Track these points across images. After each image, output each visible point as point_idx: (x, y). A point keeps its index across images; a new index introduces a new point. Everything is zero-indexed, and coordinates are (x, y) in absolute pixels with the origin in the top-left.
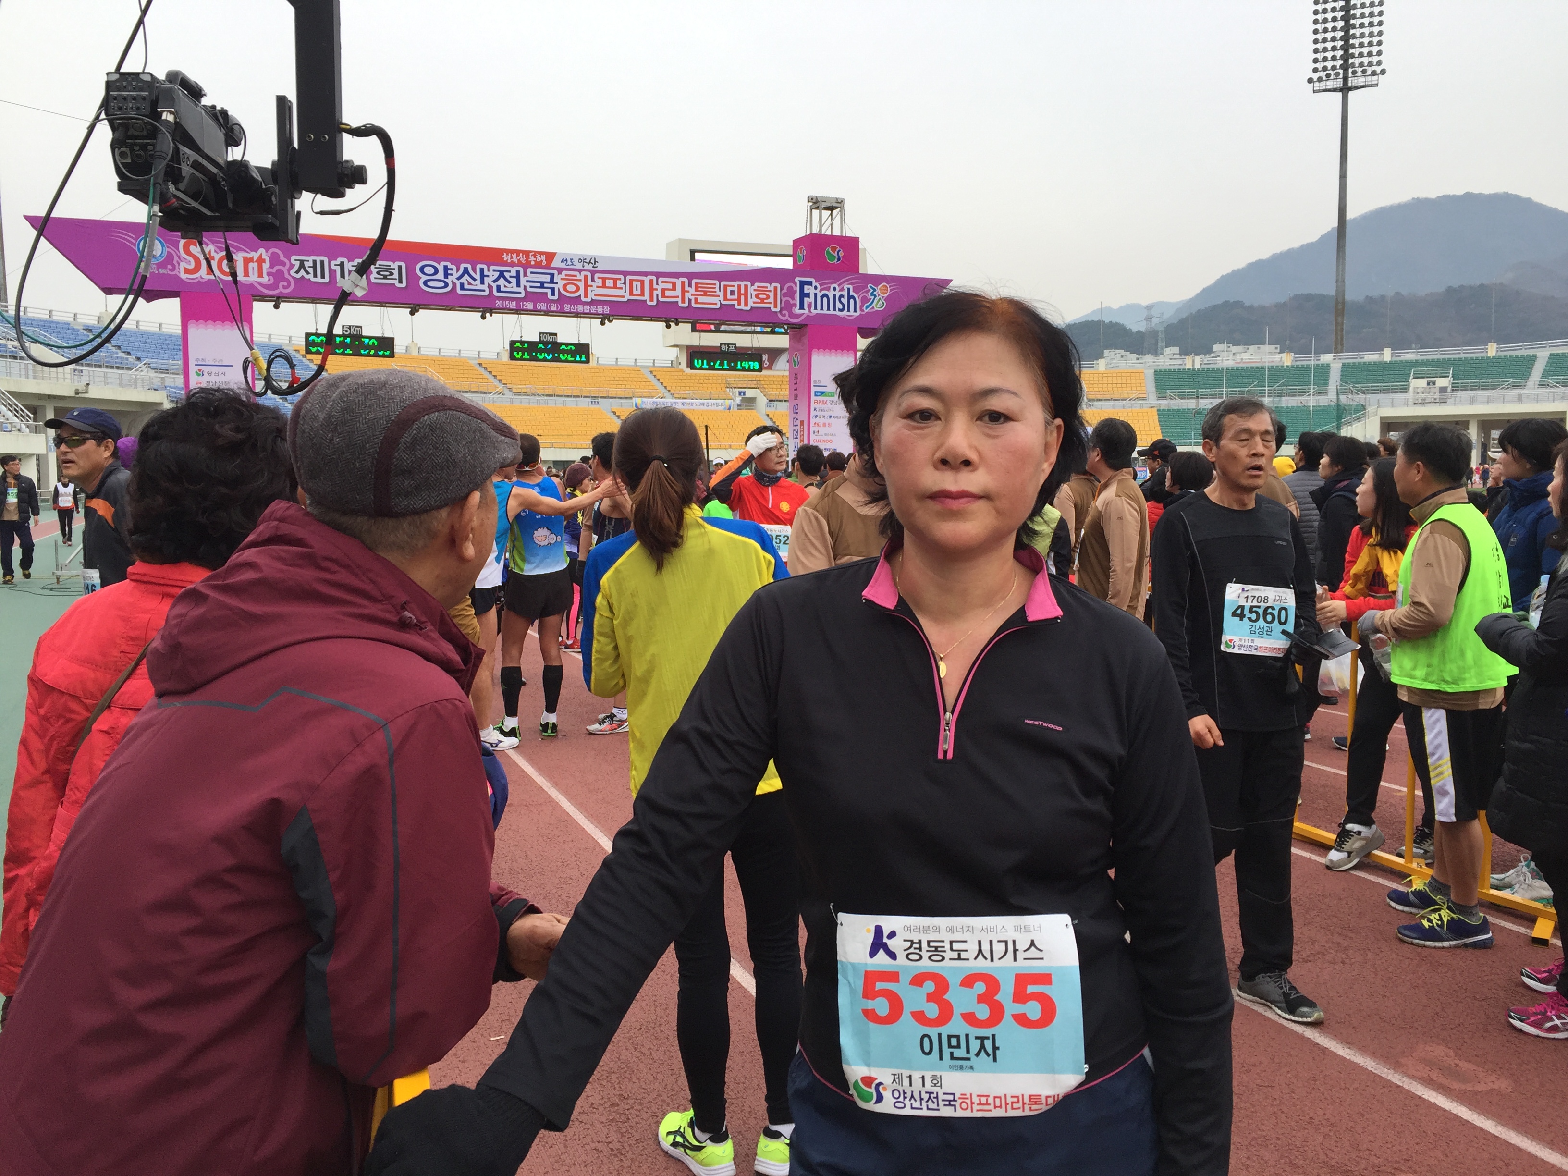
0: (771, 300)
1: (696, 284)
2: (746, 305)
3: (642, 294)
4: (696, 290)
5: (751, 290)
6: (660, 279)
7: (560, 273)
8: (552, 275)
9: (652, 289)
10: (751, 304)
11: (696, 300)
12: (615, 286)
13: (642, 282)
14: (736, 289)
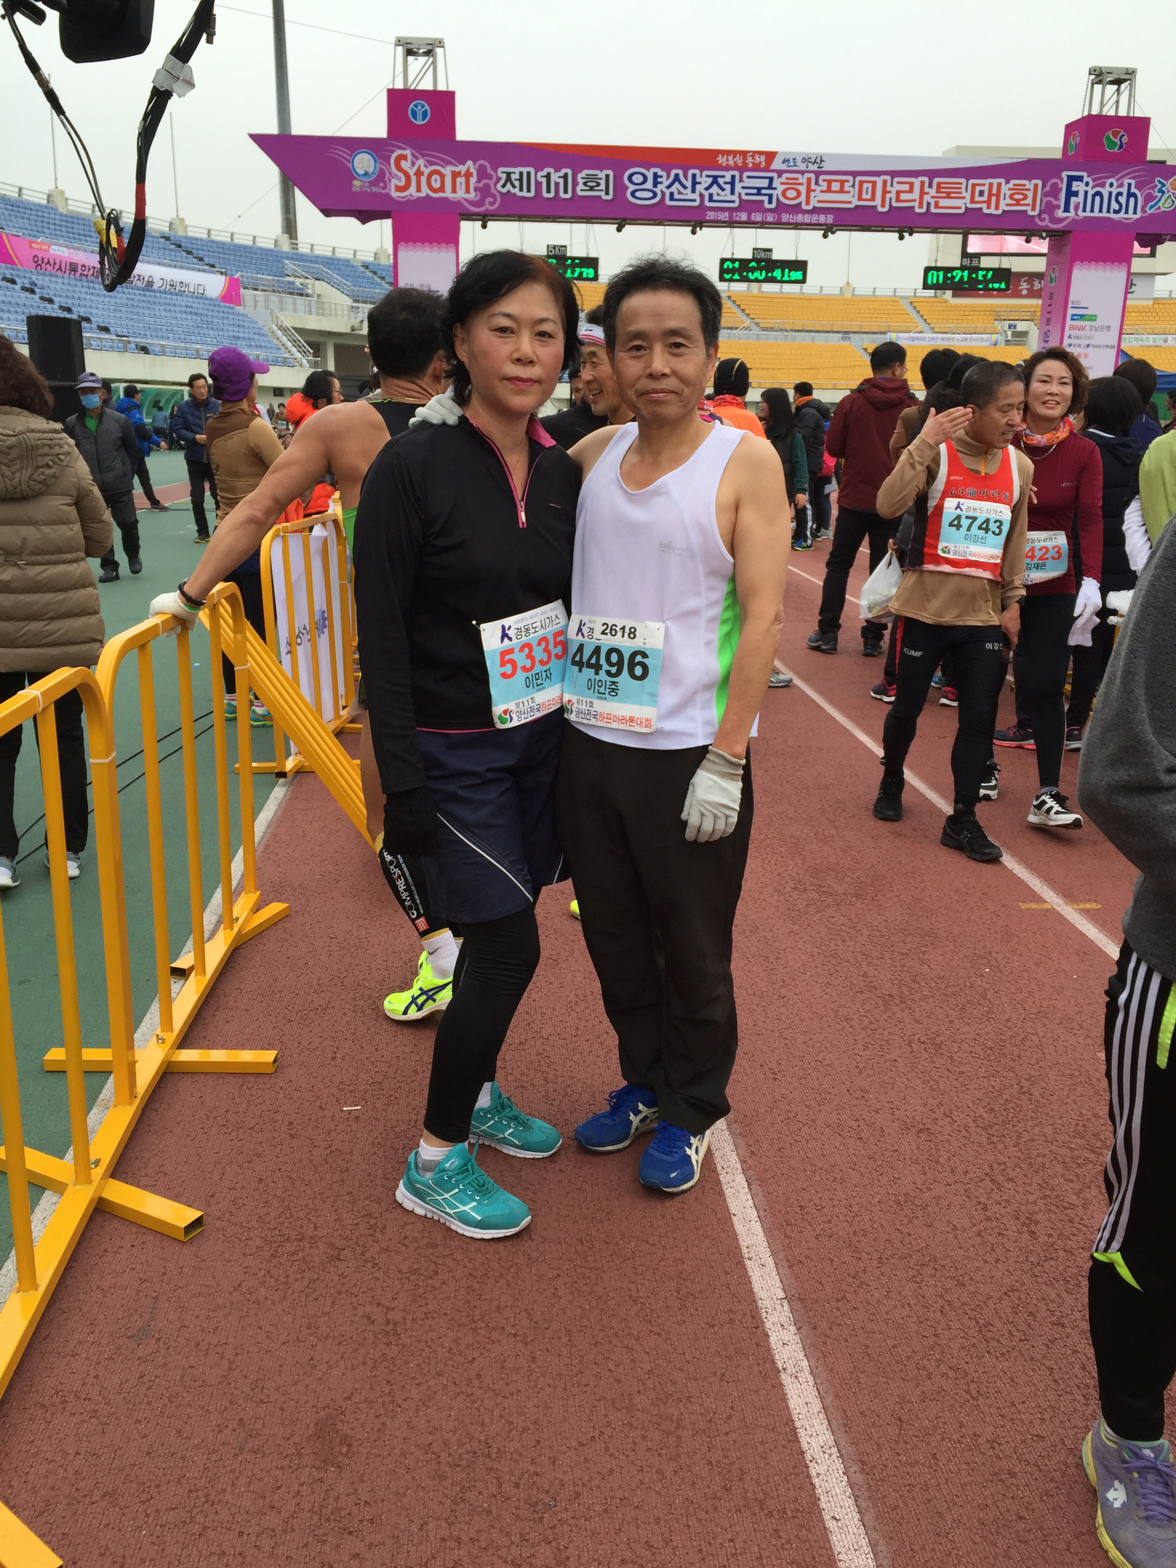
0: (1029, 201)
1: (939, 184)
2: (997, 208)
3: (873, 199)
4: (938, 191)
5: (1005, 189)
6: (896, 179)
7: (779, 176)
8: (771, 179)
9: (885, 192)
10: (1003, 207)
11: (937, 203)
12: (842, 191)
13: (874, 184)
14: (986, 189)
